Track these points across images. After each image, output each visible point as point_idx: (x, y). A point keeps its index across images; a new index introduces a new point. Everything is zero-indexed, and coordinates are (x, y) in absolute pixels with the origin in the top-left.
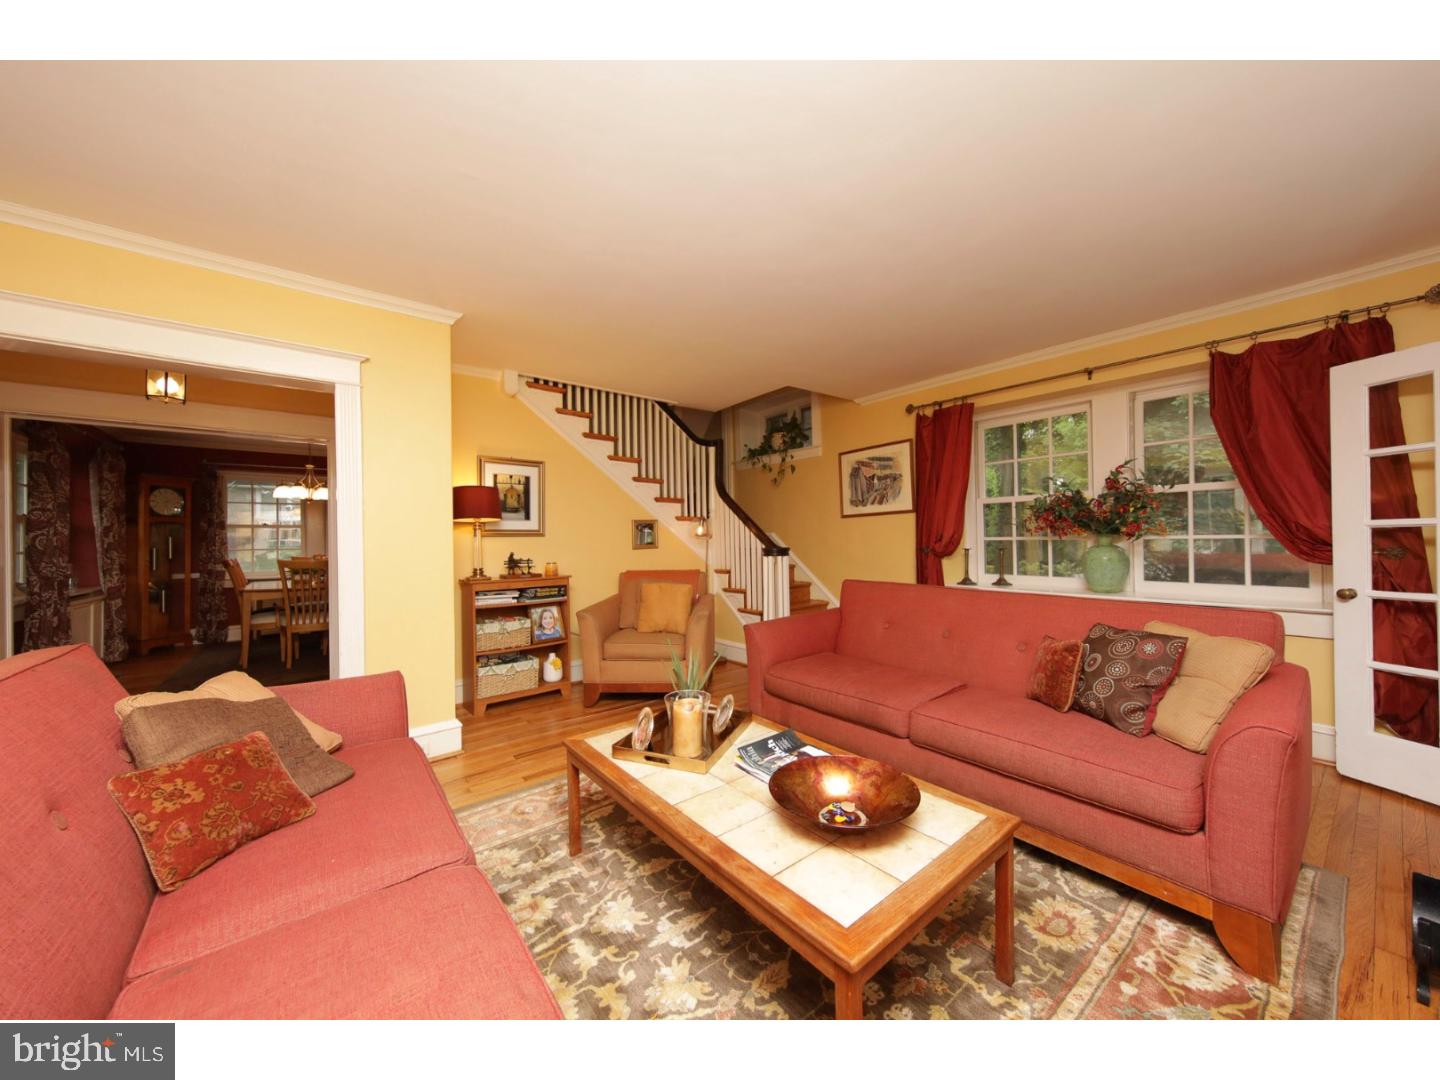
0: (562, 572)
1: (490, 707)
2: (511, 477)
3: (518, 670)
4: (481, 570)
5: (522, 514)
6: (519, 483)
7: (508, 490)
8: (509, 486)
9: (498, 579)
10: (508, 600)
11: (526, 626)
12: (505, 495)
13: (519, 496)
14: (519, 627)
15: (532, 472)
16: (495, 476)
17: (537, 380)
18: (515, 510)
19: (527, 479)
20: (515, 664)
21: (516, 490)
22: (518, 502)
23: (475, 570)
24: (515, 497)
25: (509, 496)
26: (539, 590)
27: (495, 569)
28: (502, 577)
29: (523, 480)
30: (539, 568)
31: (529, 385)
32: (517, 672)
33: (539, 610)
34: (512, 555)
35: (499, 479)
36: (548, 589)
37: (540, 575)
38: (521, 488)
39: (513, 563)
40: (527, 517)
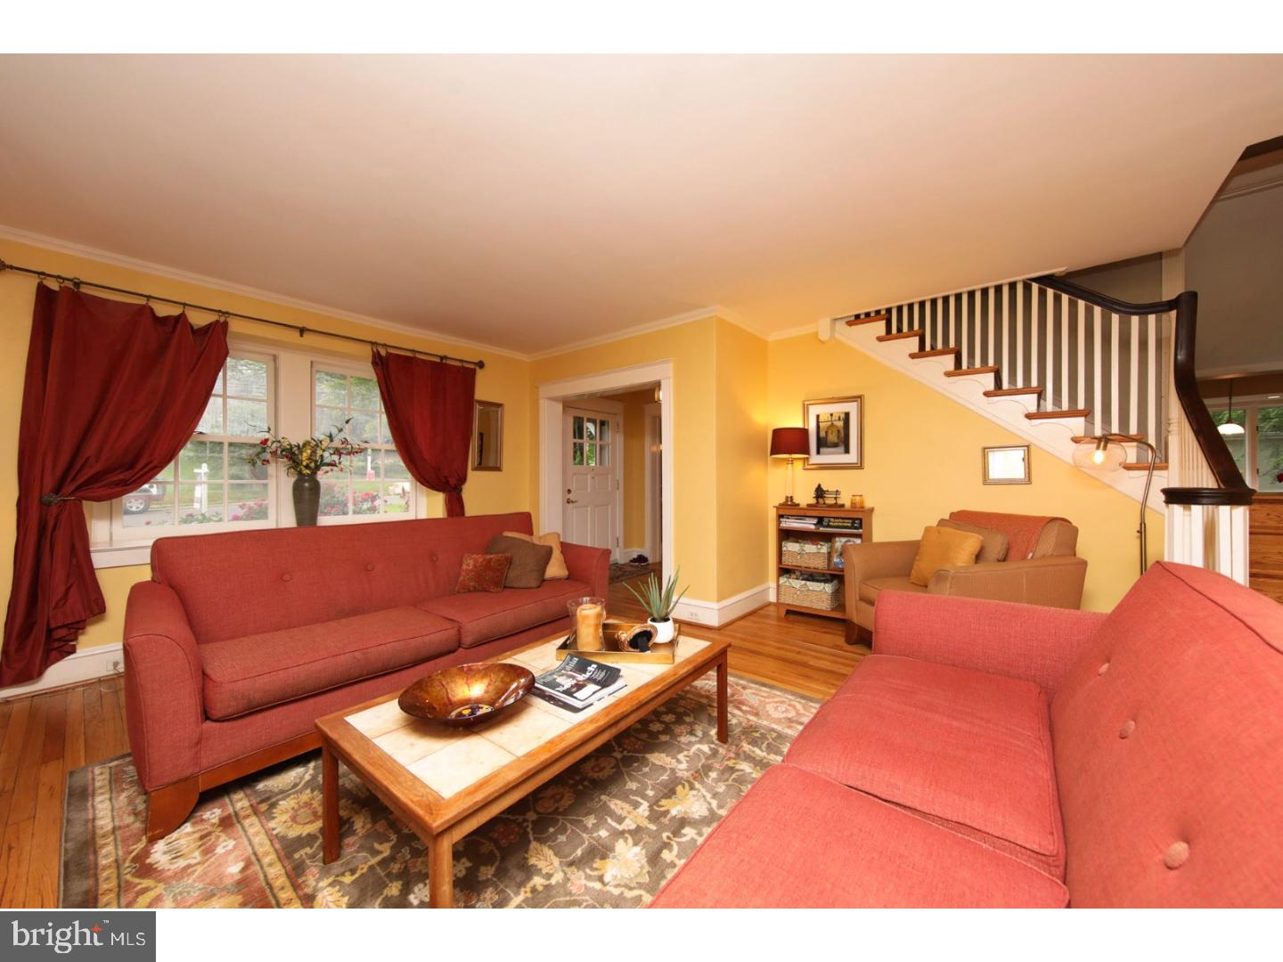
0: (868, 504)
1: (788, 612)
2: (832, 415)
3: (811, 588)
4: (791, 497)
5: (842, 449)
6: (839, 420)
7: (829, 428)
8: (830, 423)
9: (805, 507)
10: (809, 525)
11: (822, 551)
12: (826, 432)
13: (839, 431)
14: (815, 551)
15: (852, 408)
16: (818, 416)
17: (857, 317)
18: (835, 445)
19: (847, 415)
20: (808, 583)
21: (836, 427)
22: (838, 437)
23: (787, 497)
24: (835, 433)
25: (830, 432)
26: (832, 520)
27: (805, 498)
28: (809, 505)
29: (843, 416)
30: (845, 500)
31: (850, 324)
32: (809, 590)
33: (844, 540)
34: (819, 486)
35: (821, 419)
36: (840, 520)
37: (843, 506)
38: (840, 424)
39: (820, 493)
40: (847, 451)
